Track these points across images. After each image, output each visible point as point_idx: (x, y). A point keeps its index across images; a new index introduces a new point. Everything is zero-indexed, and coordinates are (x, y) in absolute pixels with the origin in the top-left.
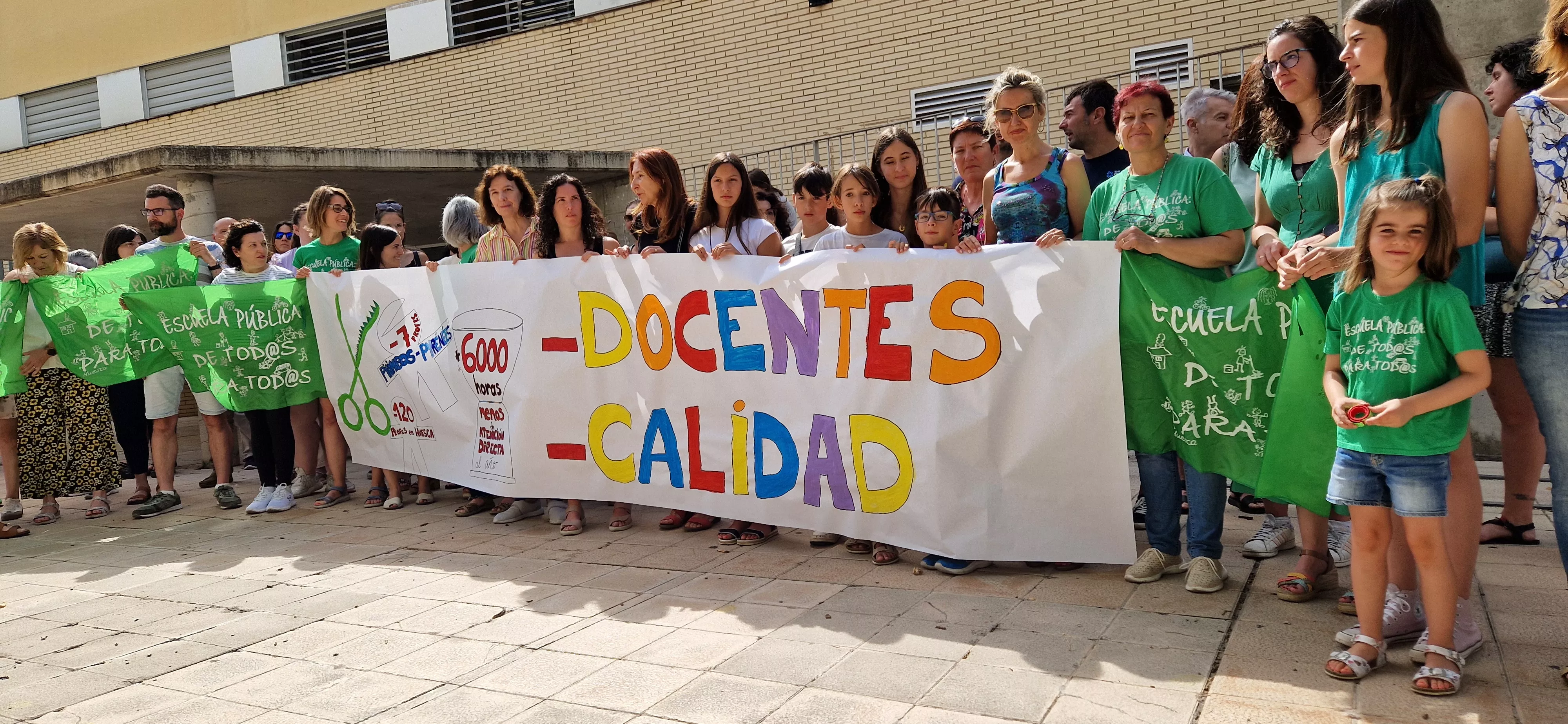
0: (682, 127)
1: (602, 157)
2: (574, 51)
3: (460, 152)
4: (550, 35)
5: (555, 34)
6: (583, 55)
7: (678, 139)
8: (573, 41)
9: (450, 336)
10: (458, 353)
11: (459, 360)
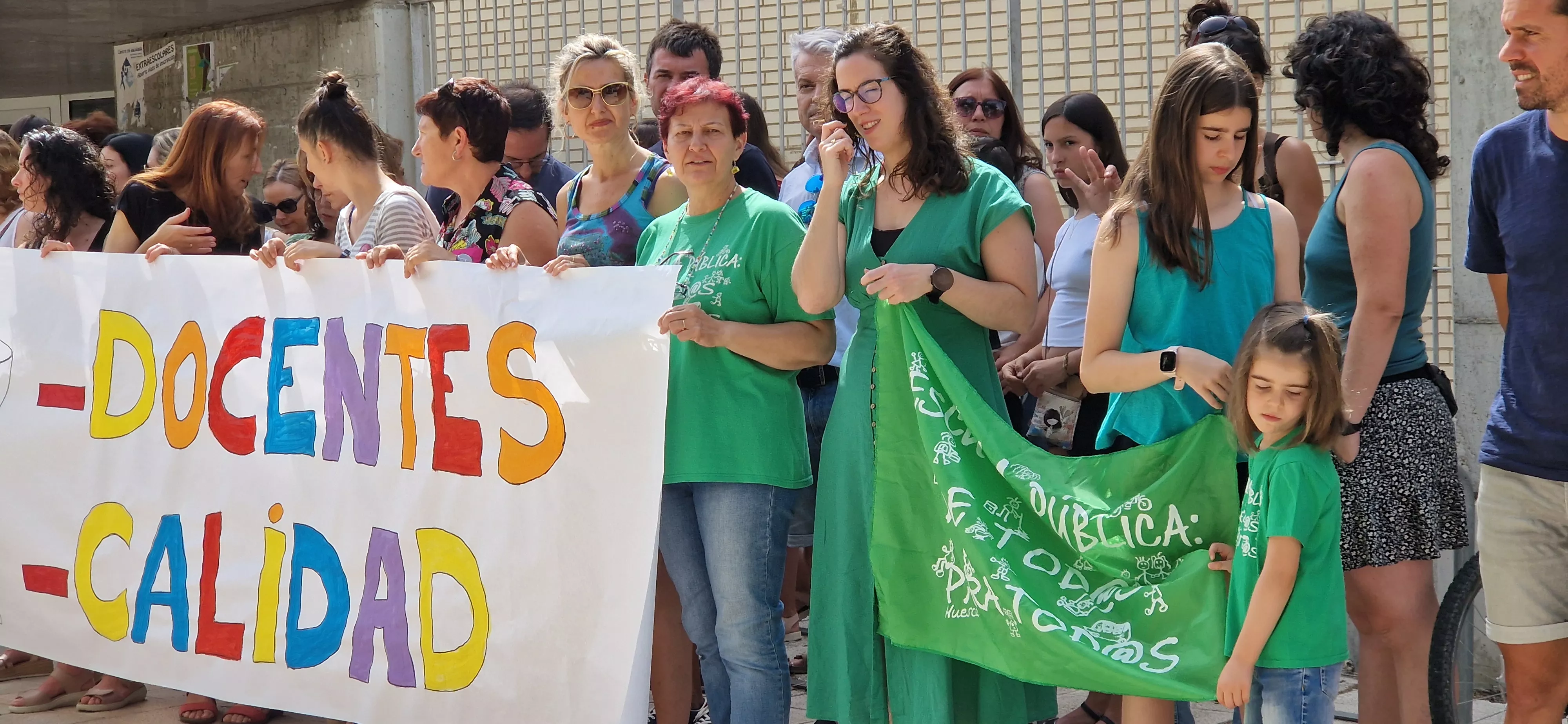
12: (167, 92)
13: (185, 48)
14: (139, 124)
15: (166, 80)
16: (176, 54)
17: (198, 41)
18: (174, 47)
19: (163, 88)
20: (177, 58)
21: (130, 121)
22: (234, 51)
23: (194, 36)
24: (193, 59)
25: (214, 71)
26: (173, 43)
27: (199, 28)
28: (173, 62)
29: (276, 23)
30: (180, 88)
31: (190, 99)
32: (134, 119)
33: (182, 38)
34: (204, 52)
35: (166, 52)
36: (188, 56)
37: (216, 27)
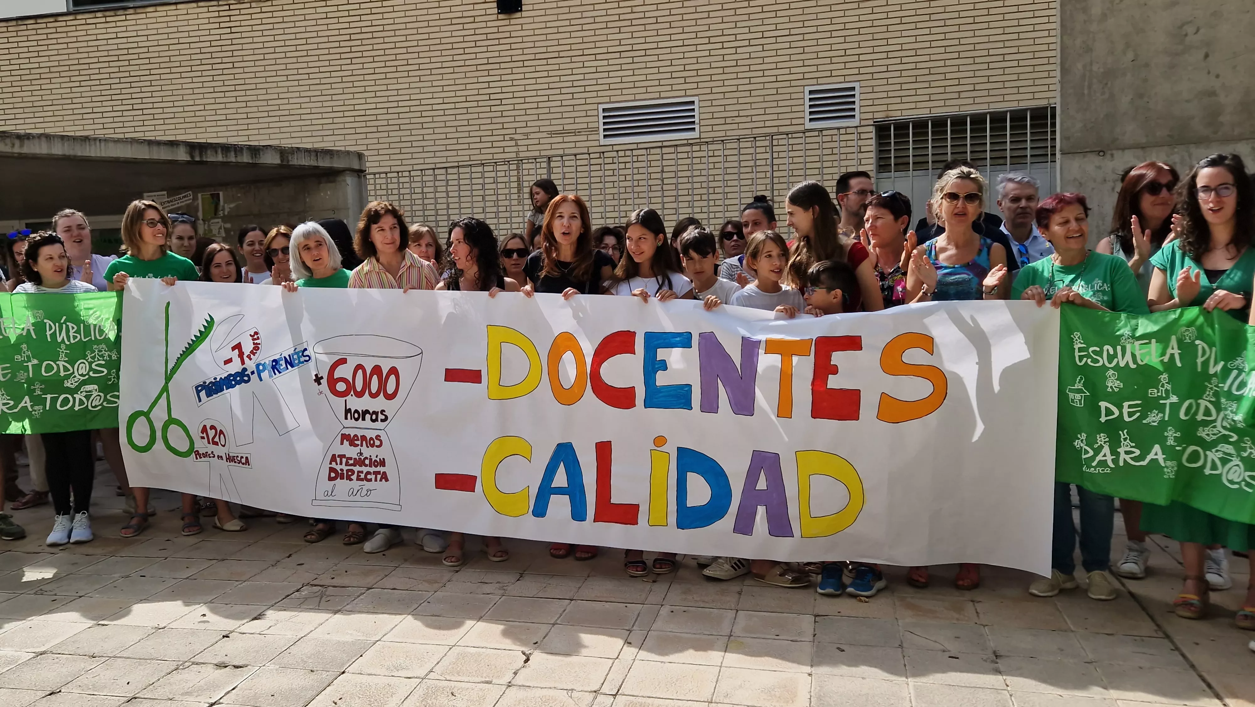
0: (357, 119)
1: (313, 154)
2: (233, 30)
3: (173, 144)
4: (206, 9)
5: (211, 9)
6: (244, 35)
7: (353, 131)
8: (232, 18)
9: (307, 358)
10: (319, 376)
11: (319, 384)
13: (200, 195)
16: (193, 198)
17: (211, 192)
20: (193, 200)
22: (238, 197)
23: (207, 189)
24: (206, 201)
25: (223, 206)
26: (190, 193)
27: (211, 185)
29: (272, 183)
31: (205, 219)
33: (198, 190)
34: (216, 197)
35: (184, 197)
36: (202, 199)
37: (224, 185)
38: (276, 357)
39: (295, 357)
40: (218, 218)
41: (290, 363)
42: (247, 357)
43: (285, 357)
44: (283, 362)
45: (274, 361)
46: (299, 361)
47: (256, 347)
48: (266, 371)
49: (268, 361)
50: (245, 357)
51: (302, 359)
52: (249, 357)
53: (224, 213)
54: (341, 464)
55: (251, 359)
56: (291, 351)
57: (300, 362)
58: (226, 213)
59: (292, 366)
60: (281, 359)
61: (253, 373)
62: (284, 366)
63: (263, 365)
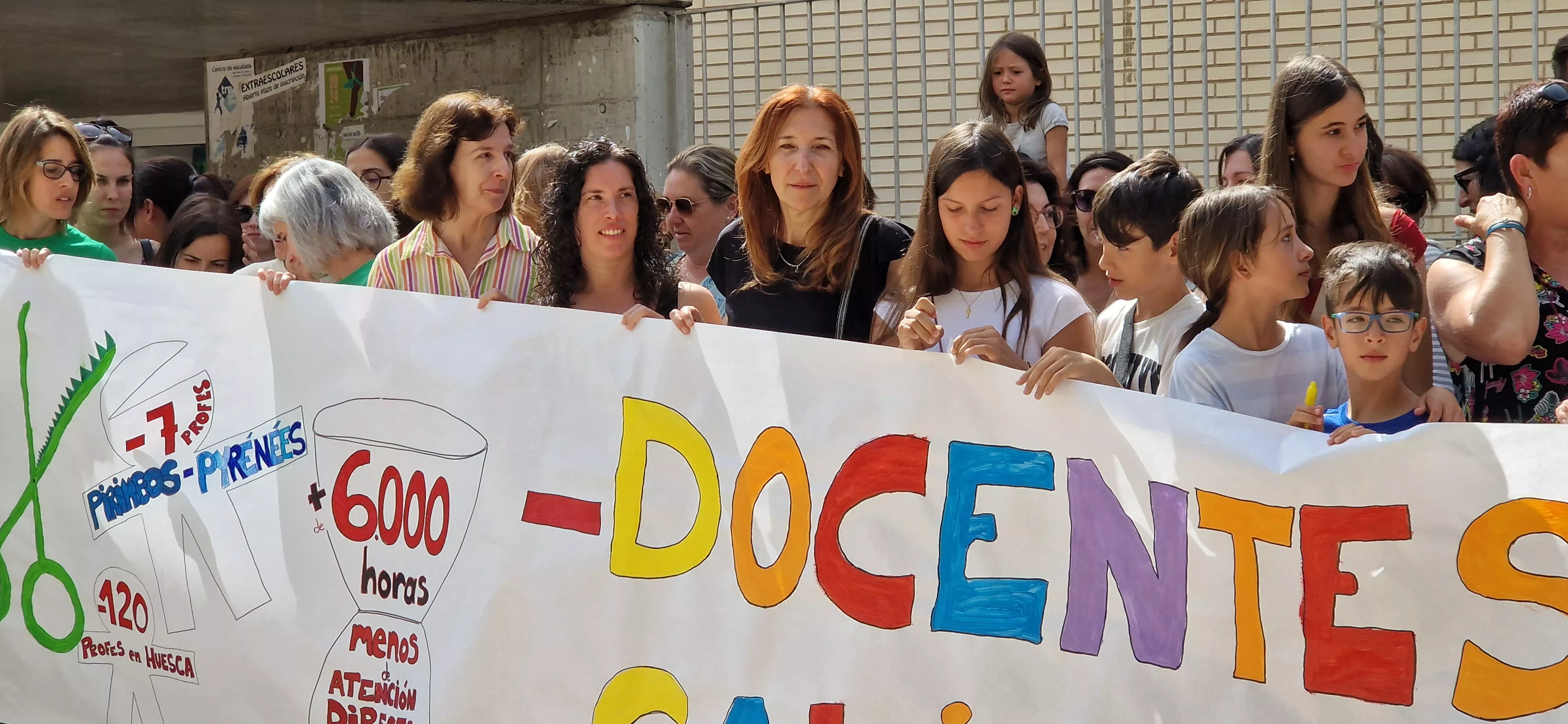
9: (298, 446)
10: (319, 489)
11: (318, 507)
12: (291, 118)
13: (321, 66)
14: (243, 156)
15: (289, 103)
16: (308, 73)
17: (345, 57)
18: (304, 64)
19: (284, 112)
20: (308, 77)
21: (229, 150)
22: (402, 70)
23: (337, 52)
24: (335, 79)
25: (370, 94)
26: (303, 59)
27: (345, 42)
28: (303, 81)
29: (473, 37)
30: (314, 113)
31: (330, 125)
32: (235, 150)
33: (317, 54)
34: (354, 70)
35: (290, 71)
36: (327, 75)
37: (373, 41)
38: (240, 441)
39: (277, 441)
40: (358, 122)
41: (265, 456)
42: (183, 436)
43: (256, 441)
44: (251, 453)
45: (236, 449)
46: (283, 451)
47: (203, 417)
48: (218, 472)
49: (222, 449)
50: (178, 436)
51: (290, 447)
52: (186, 437)
53: (370, 111)
54: (351, 694)
55: (189, 442)
56: (269, 429)
57: (285, 455)
58: (375, 110)
59: (269, 464)
60: (248, 445)
61: (188, 473)
62: (253, 461)
63: (214, 457)
